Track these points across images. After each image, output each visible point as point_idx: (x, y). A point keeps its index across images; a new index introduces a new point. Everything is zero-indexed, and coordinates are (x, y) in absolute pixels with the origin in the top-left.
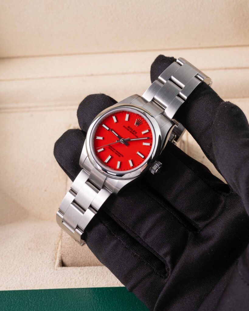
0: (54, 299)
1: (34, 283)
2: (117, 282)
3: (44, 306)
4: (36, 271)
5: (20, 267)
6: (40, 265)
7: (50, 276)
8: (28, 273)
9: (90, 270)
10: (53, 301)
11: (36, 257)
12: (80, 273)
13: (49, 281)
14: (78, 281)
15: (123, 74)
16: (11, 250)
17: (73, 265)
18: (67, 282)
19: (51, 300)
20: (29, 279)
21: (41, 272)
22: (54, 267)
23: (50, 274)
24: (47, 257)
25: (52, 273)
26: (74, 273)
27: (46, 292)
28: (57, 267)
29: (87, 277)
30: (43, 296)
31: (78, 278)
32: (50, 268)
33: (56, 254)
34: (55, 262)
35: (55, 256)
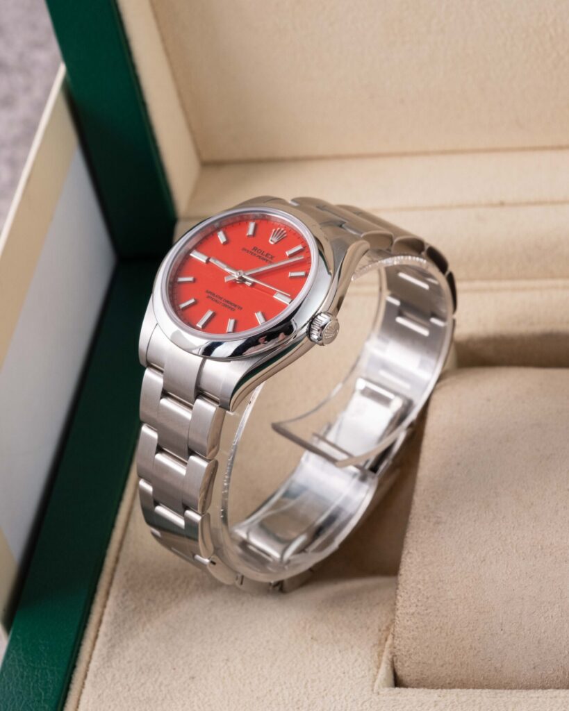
4: (326, 694)
5: (285, 683)
6: (337, 679)
8: (306, 699)
9: (463, 699)
11: (330, 660)
12: (435, 706)
16: (268, 642)
17: (420, 684)
21: (337, 697)
22: (373, 686)
23: (360, 703)
24: (356, 660)
25: (365, 701)
26: (420, 704)
28: (379, 687)
32: (362, 689)
33: (380, 656)
34: (375, 674)
35: (377, 659)
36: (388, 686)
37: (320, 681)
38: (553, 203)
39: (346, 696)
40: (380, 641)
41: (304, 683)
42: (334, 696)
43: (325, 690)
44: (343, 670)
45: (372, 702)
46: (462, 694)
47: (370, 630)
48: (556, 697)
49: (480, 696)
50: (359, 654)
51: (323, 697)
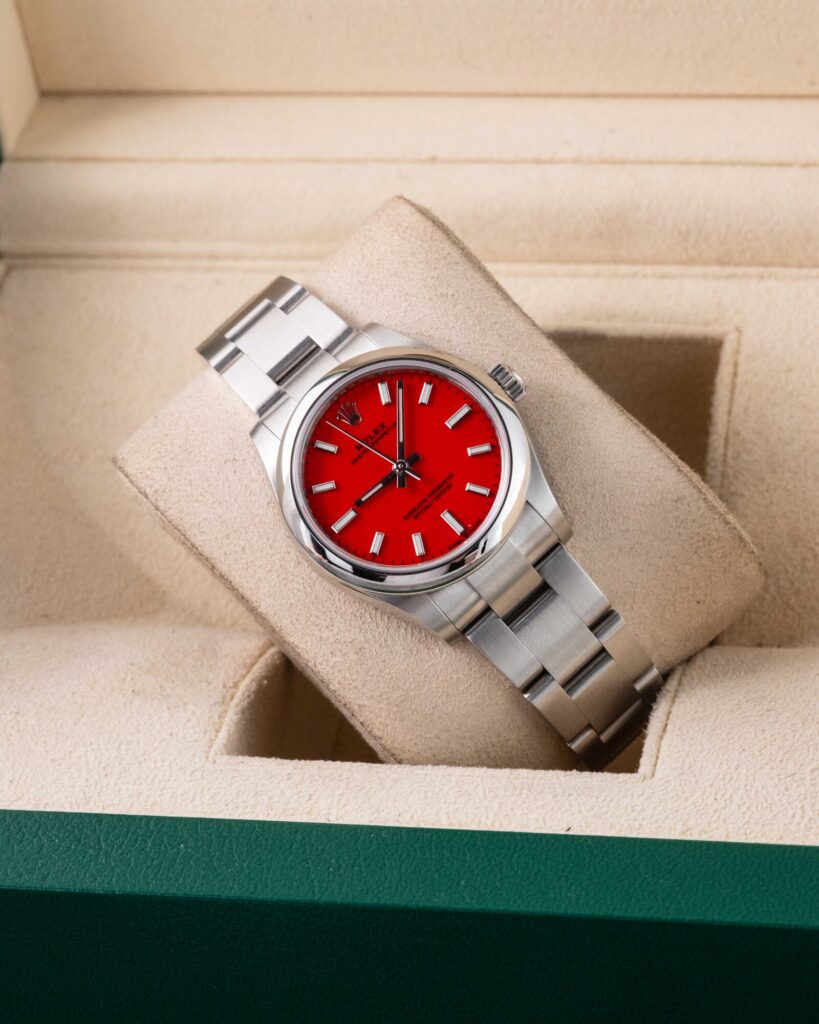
0: (186, 847)
1: (130, 796)
2: (409, 814)
3: (148, 868)
4: (145, 760)
5: (91, 744)
6: (161, 741)
7: (189, 779)
8: (117, 764)
9: (327, 773)
10: (181, 854)
11: (155, 718)
12: (289, 779)
13: (182, 795)
14: (278, 802)
15: (538, 162)
16: (74, 693)
18: (240, 800)
19: (174, 850)
20: (116, 784)
21: (159, 764)
22: (208, 752)
23: (188, 773)
24: (189, 721)
25: (195, 770)
26: (269, 776)
27: (163, 826)
28: (216, 754)
29: (311, 792)
30: (150, 837)
31: (282, 793)
32: (194, 756)
33: (221, 716)
34: (213, 737)
35: (217, 721)
36: (229, 754)
37: (138, 744)
38: (500, 161)
39: (171, 763)
40: (224, 698)
41: (116, 745)
42: (155, 762)
43: (144, 754)
44: (170, 731)
45: (204, 771)
46: (325, 766)
47: (212, 686)
48: (449, 775)
49: (350, 770)
50: (194, 713)
51: (140, 763)
